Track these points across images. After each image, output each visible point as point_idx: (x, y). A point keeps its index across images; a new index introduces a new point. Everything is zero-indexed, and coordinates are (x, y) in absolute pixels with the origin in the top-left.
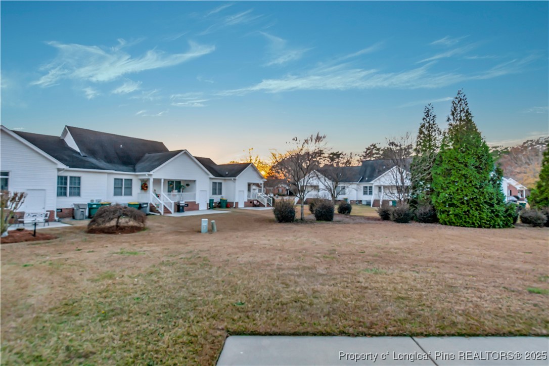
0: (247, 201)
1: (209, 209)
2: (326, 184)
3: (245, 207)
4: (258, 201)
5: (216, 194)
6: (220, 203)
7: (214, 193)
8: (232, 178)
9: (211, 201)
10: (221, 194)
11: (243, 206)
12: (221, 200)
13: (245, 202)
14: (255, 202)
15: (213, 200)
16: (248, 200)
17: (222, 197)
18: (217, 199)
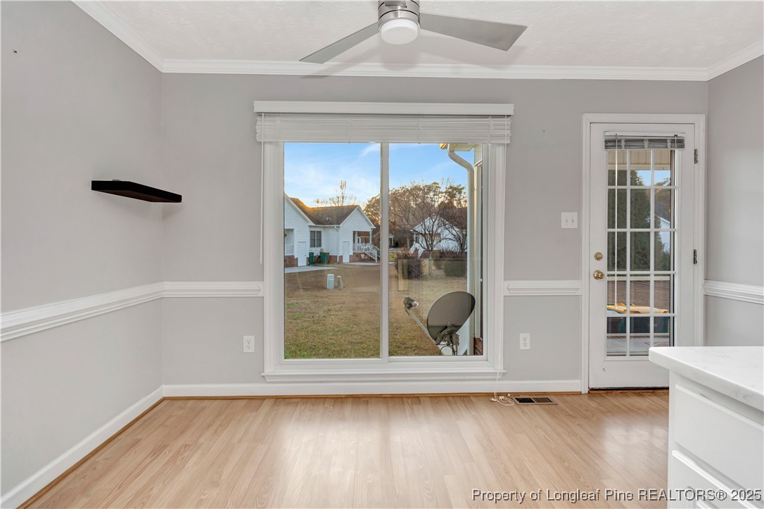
0: (352, 254)
1: (309, 265)
2: (454, 233)
3: (350, 262)
4: (365, 254)
5: (314, 246)
6: (319, 257)
7: (313, 245)
8: (335, 226)
9: (311, 254)
10: (320, 246)
11: (348, 261)
12: (321, 253)
13: (350, 256)
14: (363, 256)
15: (313, 253)
16: (354, 253)
17: (322, 250)
18: (317, 251)
